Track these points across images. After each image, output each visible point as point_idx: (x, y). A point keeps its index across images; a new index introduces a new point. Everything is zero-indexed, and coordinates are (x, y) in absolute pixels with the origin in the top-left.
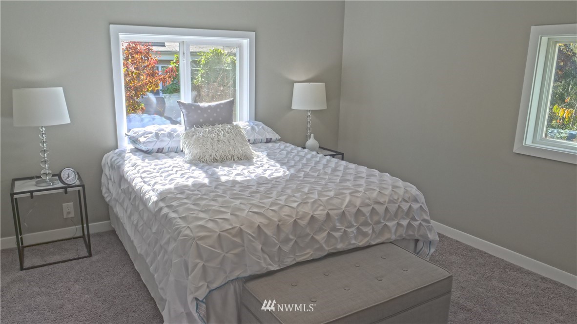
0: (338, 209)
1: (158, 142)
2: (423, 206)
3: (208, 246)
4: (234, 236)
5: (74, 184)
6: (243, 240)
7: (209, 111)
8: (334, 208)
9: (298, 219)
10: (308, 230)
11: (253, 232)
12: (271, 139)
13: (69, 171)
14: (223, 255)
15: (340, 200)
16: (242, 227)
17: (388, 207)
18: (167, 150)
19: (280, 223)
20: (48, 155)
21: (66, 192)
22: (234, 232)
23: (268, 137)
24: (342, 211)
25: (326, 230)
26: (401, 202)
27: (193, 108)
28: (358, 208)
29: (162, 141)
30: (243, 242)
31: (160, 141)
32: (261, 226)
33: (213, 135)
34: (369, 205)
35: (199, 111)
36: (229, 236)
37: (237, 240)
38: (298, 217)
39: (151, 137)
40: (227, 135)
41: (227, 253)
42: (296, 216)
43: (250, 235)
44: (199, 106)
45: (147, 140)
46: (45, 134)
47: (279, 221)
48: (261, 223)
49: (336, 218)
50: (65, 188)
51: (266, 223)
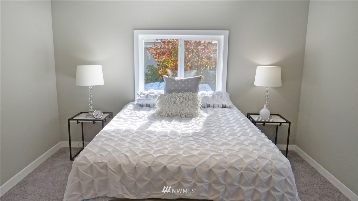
0: (192, 165)
1: (146, 100)
2: (288, 180)
3: (83, 171)
4: (102, 168)
5: (100, 119)
6: (107, 172)
7: (180, 83)
8: (187, 164)
9: (152, 166)
10: (160, 176)
11: (115, 169)
12: (226, 105)
13: (99, 111)
14: (93, 178)
15: (198, 159)
16: (108, 163)
17: (243, 173)
18: (152, 106)
19: (137, 166)
20: (92, 101)
21: (94, 123)
22: (101, 165)
23: (224, 104)
24: (195, 167)
25: (177, 180)
26: (260, 171)
27: (170, 80)
28: (211, 169)
29: (149, 99)
30: (107, 173)
31: (147, 100)
32: (122, 166)
33: (172, 99)
34: (224, 169)
35: (173, 83)
36: (97, 167)
37: (103, 171)
38: (153, 165)
39: (143, 97)
40: (182, 100)
41: (95, 178)
42: (152, 164)
43: (111, 170)
44: (174, 79)
45: (140, 98)
46: (92, 90)
47: (137, 165)
48: (123, 163)
49: (186, 172)
50: (94, 120)
51: (126, 164)
